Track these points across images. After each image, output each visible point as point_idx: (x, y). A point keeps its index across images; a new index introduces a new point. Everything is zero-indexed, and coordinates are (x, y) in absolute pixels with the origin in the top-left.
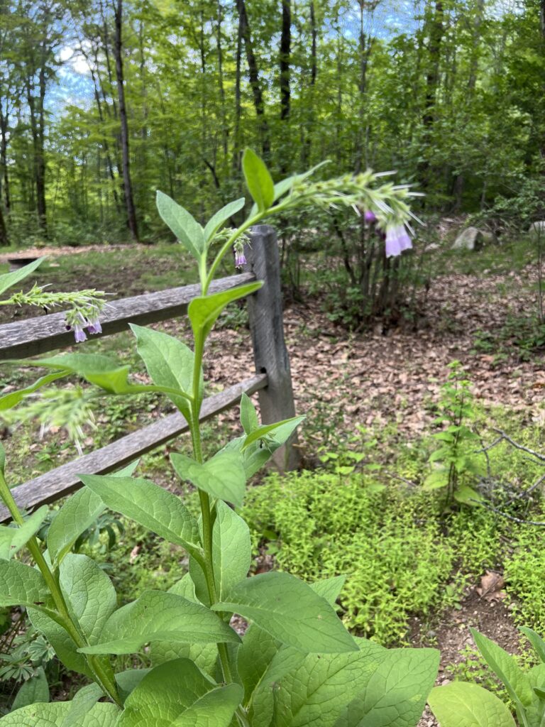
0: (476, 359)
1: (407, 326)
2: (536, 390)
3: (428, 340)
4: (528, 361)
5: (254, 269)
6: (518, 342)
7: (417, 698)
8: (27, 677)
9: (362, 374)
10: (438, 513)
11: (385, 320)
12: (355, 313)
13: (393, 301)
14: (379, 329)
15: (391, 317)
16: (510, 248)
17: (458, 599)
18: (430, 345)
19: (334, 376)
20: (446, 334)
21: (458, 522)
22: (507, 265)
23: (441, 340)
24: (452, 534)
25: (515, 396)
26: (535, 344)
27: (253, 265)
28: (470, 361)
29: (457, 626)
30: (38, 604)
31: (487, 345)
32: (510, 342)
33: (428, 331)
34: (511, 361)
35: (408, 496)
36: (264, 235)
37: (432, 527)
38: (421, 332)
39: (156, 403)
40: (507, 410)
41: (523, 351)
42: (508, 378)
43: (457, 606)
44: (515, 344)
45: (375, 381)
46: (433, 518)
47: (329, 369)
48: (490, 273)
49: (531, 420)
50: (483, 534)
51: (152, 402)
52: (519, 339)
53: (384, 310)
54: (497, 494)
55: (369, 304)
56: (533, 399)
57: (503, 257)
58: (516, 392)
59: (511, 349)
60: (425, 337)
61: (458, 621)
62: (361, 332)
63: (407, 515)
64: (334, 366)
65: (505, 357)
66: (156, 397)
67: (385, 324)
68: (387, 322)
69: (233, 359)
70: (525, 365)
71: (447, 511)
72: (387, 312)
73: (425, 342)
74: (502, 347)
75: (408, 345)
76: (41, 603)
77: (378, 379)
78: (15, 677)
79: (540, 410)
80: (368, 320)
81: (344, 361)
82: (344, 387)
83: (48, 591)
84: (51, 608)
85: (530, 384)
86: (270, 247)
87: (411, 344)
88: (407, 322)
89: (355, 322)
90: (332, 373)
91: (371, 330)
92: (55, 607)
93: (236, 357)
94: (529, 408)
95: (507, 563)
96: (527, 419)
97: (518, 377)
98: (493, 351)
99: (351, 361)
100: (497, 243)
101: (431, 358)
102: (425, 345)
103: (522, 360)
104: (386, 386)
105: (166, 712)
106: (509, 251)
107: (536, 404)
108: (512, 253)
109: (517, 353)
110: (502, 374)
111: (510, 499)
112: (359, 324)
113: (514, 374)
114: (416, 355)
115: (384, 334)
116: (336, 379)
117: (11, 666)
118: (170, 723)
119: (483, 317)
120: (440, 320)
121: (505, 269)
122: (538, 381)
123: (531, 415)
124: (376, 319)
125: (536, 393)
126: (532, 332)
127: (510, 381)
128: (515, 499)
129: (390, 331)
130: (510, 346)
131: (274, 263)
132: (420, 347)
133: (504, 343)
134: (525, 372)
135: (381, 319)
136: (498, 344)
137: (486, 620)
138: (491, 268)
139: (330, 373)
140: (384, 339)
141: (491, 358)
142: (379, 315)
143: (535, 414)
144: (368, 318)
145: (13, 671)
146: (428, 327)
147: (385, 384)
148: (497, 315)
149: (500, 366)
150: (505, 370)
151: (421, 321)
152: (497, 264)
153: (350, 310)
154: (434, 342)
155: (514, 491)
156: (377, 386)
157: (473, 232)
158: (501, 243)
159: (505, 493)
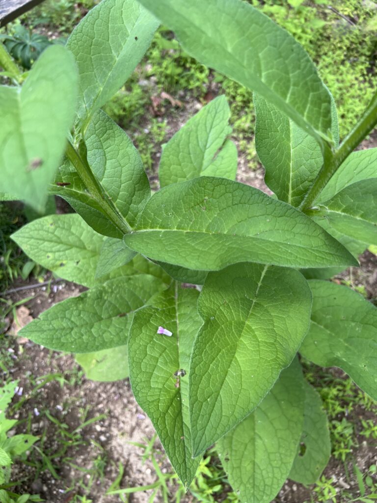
10: (368, 53)
30: (63, 185)
35: (344, 34)
46: (364, 58)
63: (338, 52)
76: (66, 184)
83: (72, 168)
84: (79, 188)
92: (85, 187)
105: (239, 312)
118: (244, 323)
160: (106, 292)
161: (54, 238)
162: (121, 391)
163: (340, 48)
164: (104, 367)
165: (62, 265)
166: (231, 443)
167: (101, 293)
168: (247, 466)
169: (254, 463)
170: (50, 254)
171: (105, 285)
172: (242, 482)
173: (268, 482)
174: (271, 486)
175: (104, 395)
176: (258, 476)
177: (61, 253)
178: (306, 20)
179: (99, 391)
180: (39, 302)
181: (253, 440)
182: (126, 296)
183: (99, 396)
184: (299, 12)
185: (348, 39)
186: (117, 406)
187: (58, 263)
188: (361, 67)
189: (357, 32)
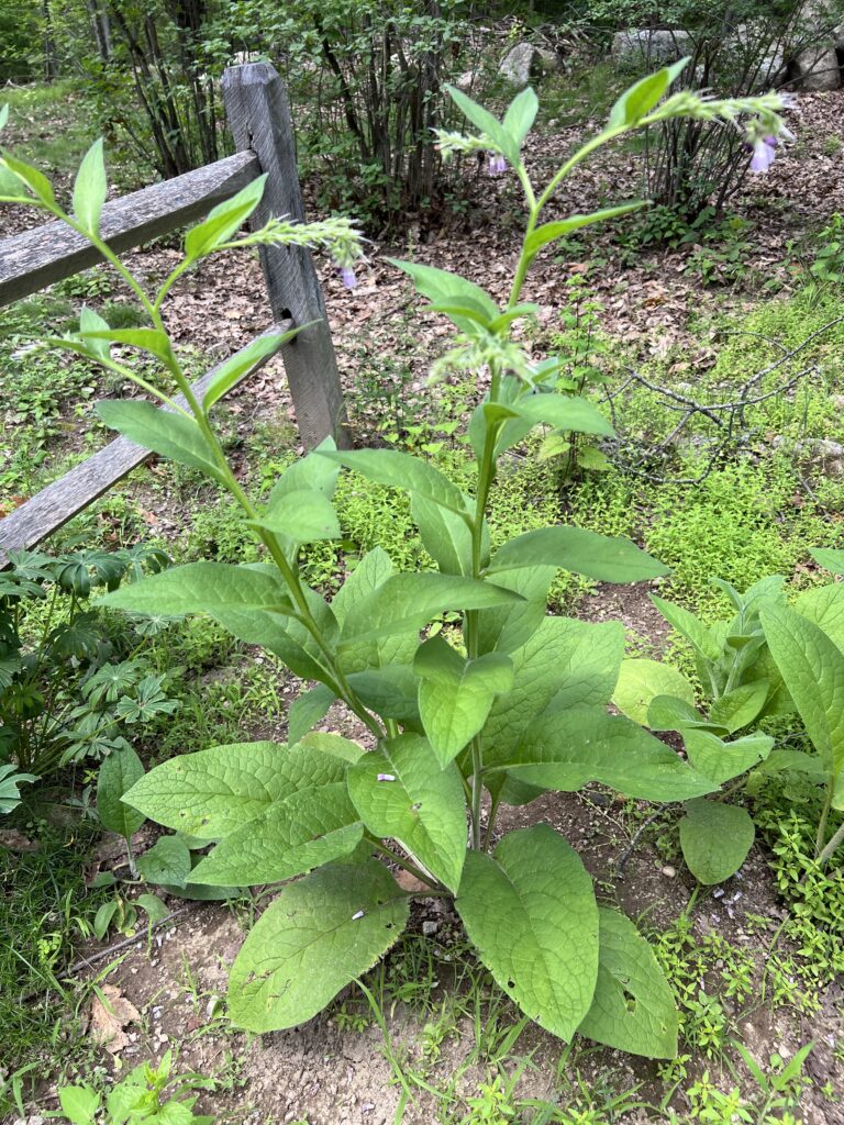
0: (563, 271)
1: (455, 225)
2: (650, 308)
3: (489, 244)
4: (633, 268)
5: (254, 145)
6: (617, 239)
7: (609, 669)
8: (107, 752)
9: (402, 308)
10: (556, 488)
11: (422, 216)
12: (374, 206)
13: (431, 183)
14: (414, 232)
15: (430, 211)
16: (584, 78)
17: (594, 584)
18: (494, 254)
19: (362, 315)
20: (513, 234)
21: (584, 495)
22: (581, 110)
23: (508, 244)
24: (577, 510)
25: (622, 320)
26: (641, 241)
27: (251, 137)
28: (555, 274)
29: (596, 613)
31: (577, 246)
32: (606, 240)
33: (488, 230)
34: (611, 269)
35: (514, 472)
36: (264, 82)
37: (552, 506)
38: (476, 232)
39: (95, 384)
40: (615, 341)
41: (626, 253)
42: (610, 296)
43: (594, 592)
44: (613, 242)
45: (426, 318)
46: (551, 495)
47: (352, 305)
48: (557, 125)
49: (648, 352)
50: (617, 504)
51: (87, 383)
52: (617, 233)
53: (418, 199)
54: (626, 453)
55: (397, 190)
56: (648, 323)
57: (575, 96)
58: (624, 315)
59: (609, 250)
60: (484, 240)
61: (597, 608)
62: (386, 238)
63: (514, 496)
64: (358, 298)
65: (602, 263)
66: (90, 375)
67: (422, 223)
68: (426, 221)
69: (192, 300)
70: (630, 273)
71: (567, 483)
72: (425, 203)
73: (485, 248)
74: (596, 250)
75: (462, 256)
77: (429, 313)
78: (91, 754)
79: (660, 337)
80: (397, 218)
81: (373, 288)
82: (382, 331)
85: (639, 301)
86: (275, 103)
87: (466, 253)
88: (455, 217)
89: (377, 223)
90: (358, 310)
91: (403, 234)
93: (197, 297)
94: (644, 335)
95: (649, 533)
96: (644, 352)
97: (623, 292)
98: (585, 256)
99: (382, 288)
100: (563, 71)
101: (498, 273)
102: (486, 253)
103: (625, 267)
104: (443, 324)
106: (583, 83)
107: (652, 330)
108: (587, 88)
109: (617, 257)
110: (600, 289)
111: (641, 457)
112: (383, 226)
113: (618, 288)
114: (476, 271)
115: (423, 240)
116: (368, 319)
117: (81, 743)
119: (560, 201)
120: (502, 211)
121: (580, 117)
122: (651, 296)
123: (647, 345)
124: (408, 215)
125: (649, 313)
126: (635, 222)
127: (613, 299)
128: (648, 457)
129: (432, 234)
130: (607, 246)
131: (284, 132)
132: (480, 258)
133: (598, 242)
134: (631, 284)
135: (416, 215)
136: (588, 243)
137: (628, 601)
138: (559, 116)
139: (355, 310)
140: (424, 248)
141: (583, 267)
142: (411, 209)
143: (653, 344)
144: (396, 214)
145: (86, 749)
146: (485, 224)
147: (440, 320)
148: (582, 197)
149: (597, 278)
150: (605, 284)
151: (475, 215)
152: (567, 110)
153: (367, 202)
154: (498, 248)
155: (646, 448)
156: (429, 324)
157: (526, 50)
158: (569, 70)
159: (635, 452)
160: (290, 811)
161: (187, 788)
162: (321, 1075)
163: (514, 491)
164: (289, 1000)
165: (204, 822)
166: (511, 965)
167: (283, 812)
168: (541, 986)
169: (550, 981)
170: (183, 812)
171: (285, 801)
172: (540, 1006)
173: (575, 996)
174: (581, 999)
175: (291, 1095)
176: (560, 994)
177: (200, 807)
178: (455, 466)
179: (280, 1089)
180: (134, 971)
181: (540, 957)
182: (316, 814)
183: (283, 1098)
184: (443, 459)
185: (521, 476)
186: (319, 1104)
187: (200, 820)
188: (551, 506)
189: (530, 465)
